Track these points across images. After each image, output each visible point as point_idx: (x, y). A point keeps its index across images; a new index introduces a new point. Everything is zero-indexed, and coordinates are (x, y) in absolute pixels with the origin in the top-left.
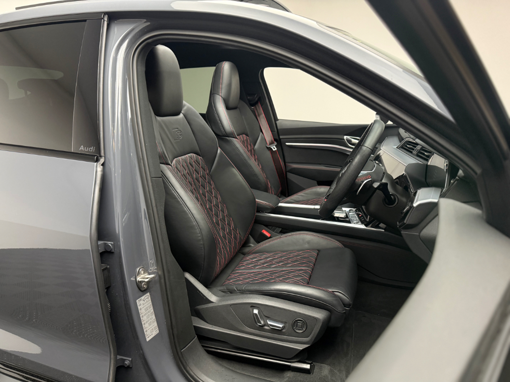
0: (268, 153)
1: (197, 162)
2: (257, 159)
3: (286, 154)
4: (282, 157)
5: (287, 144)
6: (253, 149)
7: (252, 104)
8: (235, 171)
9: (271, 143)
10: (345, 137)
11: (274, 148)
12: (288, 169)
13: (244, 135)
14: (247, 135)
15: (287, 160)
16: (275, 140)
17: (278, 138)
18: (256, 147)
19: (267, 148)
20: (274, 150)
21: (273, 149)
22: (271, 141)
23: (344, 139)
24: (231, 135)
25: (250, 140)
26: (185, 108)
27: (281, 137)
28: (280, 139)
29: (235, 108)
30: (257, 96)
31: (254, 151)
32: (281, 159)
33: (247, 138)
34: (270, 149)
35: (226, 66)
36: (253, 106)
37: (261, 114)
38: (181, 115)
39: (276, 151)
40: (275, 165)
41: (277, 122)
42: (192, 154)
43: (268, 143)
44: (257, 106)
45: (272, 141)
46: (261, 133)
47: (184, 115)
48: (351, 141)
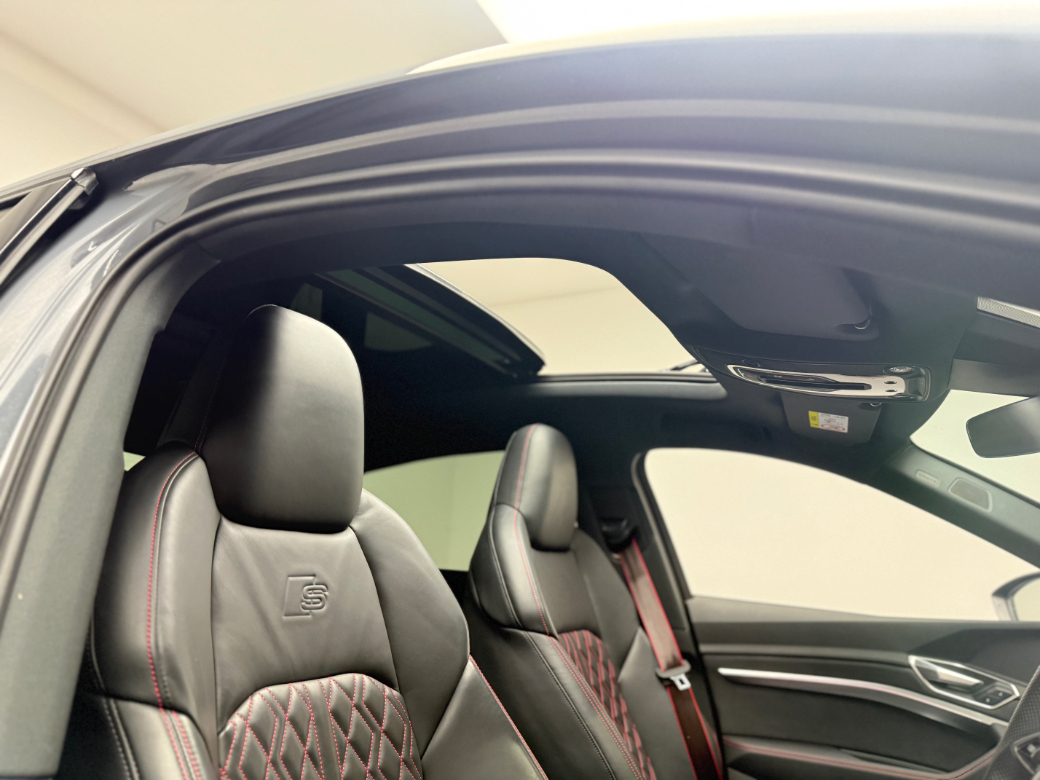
0: (664, 696)
1: (372, 709)
2: (630, 714)
3: (723, 705)
4: (710, 713)
5: (724, 671)
6: (616, 679)
7: (616, 546)
8: (521, 754)
9: (674, 665)
10: (913, 660)
11: (684, 684)
12: (732, 757)
13: (587, 634)
14: (596, 633)
15: (727, 724)
16: (685, 655)
17: (692, 650)
18: (626, 673)
19: (662, 680)
20: (681, 687)
21: (678, 683)
22: (670, 659)
23: (909, 667)
24: (536, 624)
25: (605, 650)
26: (368, 515)
27: (704, 648)
28: (700, 655)
29: (561, 550)
30: (628, 525)
31: (619, 686)
32: (707, 719)
33: (594, 642)
34: (669, 685)
35: (539, 439)
36: (616, 552)
37: (641, 574)
38: (347, 537)
39: (687, 691)
40: (686, 739)
41: (690, 603)
42: (357, 676)
43: (663, 663)
44: (628, 553)
45: (674, 658)
46: (640, 631)
47: (361, 539)
48: (935, 673)
